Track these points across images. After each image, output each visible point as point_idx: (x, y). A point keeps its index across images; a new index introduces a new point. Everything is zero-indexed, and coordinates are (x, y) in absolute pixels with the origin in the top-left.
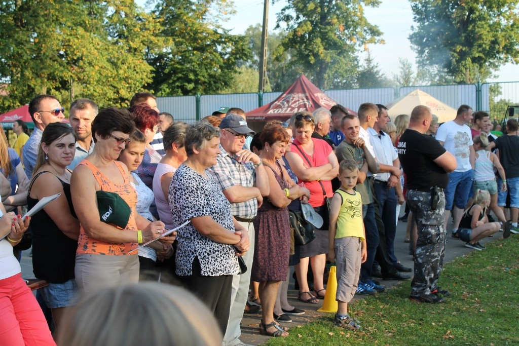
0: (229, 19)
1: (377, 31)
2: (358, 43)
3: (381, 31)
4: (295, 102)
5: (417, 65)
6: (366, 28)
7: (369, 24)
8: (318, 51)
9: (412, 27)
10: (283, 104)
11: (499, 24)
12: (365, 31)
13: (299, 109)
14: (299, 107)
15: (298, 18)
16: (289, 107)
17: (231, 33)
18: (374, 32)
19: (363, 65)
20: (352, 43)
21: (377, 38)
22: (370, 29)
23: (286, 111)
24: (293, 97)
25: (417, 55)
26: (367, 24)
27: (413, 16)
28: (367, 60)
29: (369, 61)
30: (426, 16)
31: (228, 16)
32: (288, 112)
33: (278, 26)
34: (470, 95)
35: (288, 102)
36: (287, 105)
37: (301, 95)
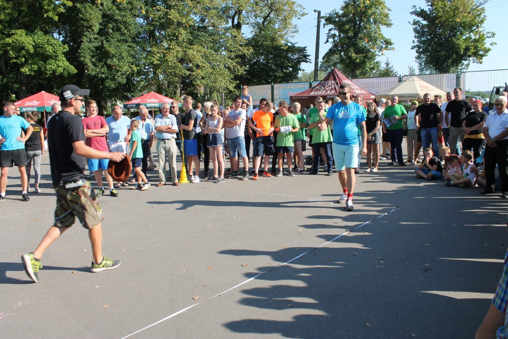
0: (294, 36)
1: (390, 42)
2: (378, 50)
3: (392, 42)
4: (329, 86)
5: (419, 70)
6: (382, 40)
7: (384, 38)
8: (351, 56)
9: (413, 41)
10: (321, 88)
11: (470, 38)
12: (382, 42)
13: (330, 92)
14: (331, 90)
15: (340, 35)
16: (324, 90)
17: (296, 45)
18: (388, 43)
19: (383, 66)
20: (374, 51)
21: (389, 46)
22: (385, 41)
23: (322, 92)
24: (328, 83)
25: (418, 65)
26: (383, 38)
27: (414, 35)
28: (386, 64)
29: (387, 64)
30: (422, 34)
31: (293, 34)
32: (323, 93)
33: (327, 41)
34: (452, 81)
35: (324, 86)
36: (323, 89)
37: (333, 82)
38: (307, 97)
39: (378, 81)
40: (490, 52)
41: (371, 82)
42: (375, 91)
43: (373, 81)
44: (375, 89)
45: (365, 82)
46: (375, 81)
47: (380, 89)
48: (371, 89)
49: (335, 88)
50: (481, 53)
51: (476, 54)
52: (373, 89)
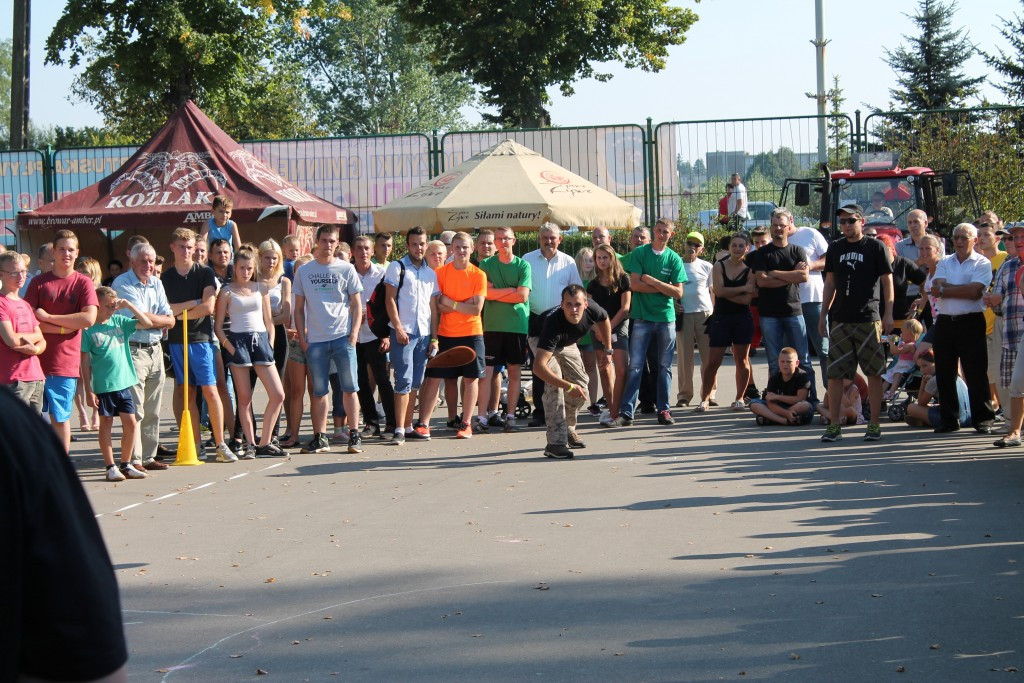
4: (180, 174)
10: (145, 179)
13: (194, 196)
14: (194, 190)
16: (163, 188)
23: (158, 199)
24: (173, 162)
34: (629, 153)
35: (159, 174)
36: (157, 184)
37: (192, 156)
38: (95, 216)
39: (345, 153)
40: (693, 27)
41: (319, 154)
42: (337, 194)
43: (327, 154)
44: (336, 184)
45: (292, 156)
46: (336, 154)
47: (354, 183)
48: (319, 184)
49: (209, 182)
50: (660, 29)
51: (640, 35)
52: (328, 184)
